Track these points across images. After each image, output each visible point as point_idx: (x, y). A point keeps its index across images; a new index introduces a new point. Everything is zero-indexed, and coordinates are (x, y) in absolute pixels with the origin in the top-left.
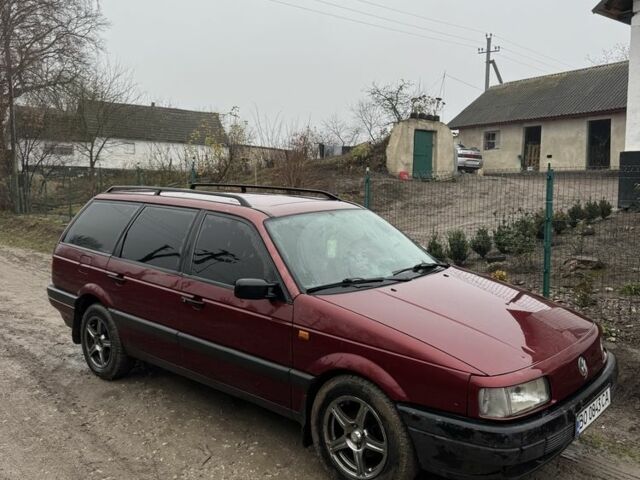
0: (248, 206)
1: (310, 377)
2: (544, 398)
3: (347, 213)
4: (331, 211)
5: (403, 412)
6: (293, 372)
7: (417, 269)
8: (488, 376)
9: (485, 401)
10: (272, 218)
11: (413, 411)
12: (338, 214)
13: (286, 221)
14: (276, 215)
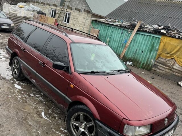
0: (67, 36)
1: (71, 101)
2: (149, 131)
3: (101, 46)
4: (95, 44)
5: (97, 123)
6: (66, 97)
7: (119, 71)
8: (129, 120)
9: (126, 129)
10: (73, 43)
11: (100, 124)
12: (97, 46)
13: (78, 45)
14: (75, 42)
